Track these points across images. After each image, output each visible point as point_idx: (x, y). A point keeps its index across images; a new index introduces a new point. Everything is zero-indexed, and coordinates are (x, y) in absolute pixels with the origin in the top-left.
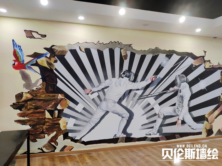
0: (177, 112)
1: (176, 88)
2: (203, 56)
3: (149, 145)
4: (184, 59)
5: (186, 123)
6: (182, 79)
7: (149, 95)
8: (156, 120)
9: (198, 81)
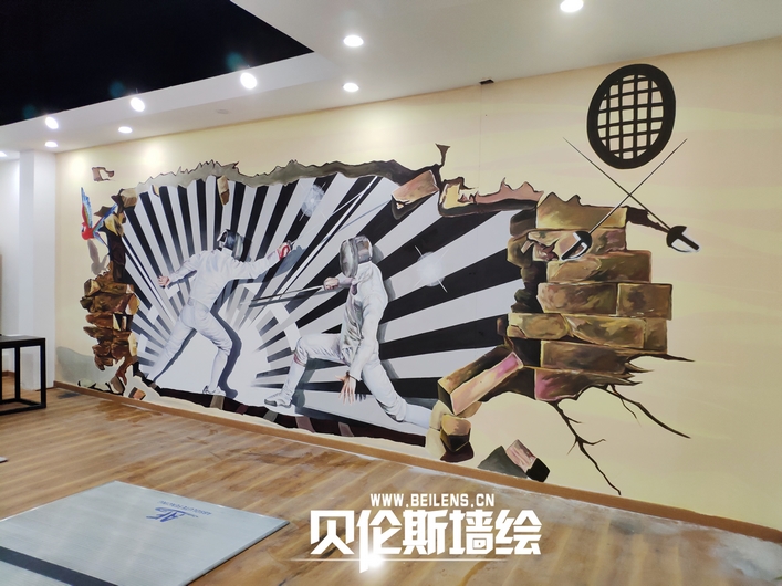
2: (435, 165)
5: (370, 393)
7: (275, 295)
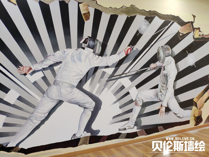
0: (160, 96)
1: (158, 64)
2: (192, 22)
3: (124, 144)
4: (169, 25)
5: (171, 111)
6: (167, 52)
8: (132, 109)
9: (186, 56)
